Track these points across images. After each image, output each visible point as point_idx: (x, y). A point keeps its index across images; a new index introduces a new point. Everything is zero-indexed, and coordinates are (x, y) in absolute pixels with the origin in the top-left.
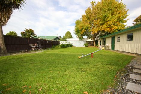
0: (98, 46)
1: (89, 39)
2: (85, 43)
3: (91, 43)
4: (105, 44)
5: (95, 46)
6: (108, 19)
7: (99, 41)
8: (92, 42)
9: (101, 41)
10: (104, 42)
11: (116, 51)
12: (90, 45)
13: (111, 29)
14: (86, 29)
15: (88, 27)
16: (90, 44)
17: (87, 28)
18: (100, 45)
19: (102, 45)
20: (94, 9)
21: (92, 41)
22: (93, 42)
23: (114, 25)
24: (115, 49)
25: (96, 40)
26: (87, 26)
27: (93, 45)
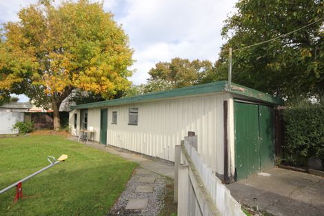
0: (67, 131)
1: (38, 106)
2: (22, 120)
3: (44, 121)
4: (86, 126)
5: (57, 129)
6: (93, 60)
7: (71, 115)
8: (47, 117)
9: (76, 115)
10: (84, 122)
11: (109, 145)
12: (42, 128)
13: (101, 85)
14: (21, 75)
15: (29, 69)
16: (39, 124)
17: (24, 71)
18: (73, 126)
19: (78, 127)
20: (51, 18)
21: (47, 113)
22: (51, 115)
23: (108, 77)
24: (108, 142)
25: (61, 110)
26: (25, 64)
27: (51, 127)
